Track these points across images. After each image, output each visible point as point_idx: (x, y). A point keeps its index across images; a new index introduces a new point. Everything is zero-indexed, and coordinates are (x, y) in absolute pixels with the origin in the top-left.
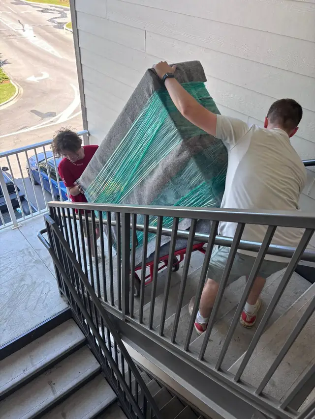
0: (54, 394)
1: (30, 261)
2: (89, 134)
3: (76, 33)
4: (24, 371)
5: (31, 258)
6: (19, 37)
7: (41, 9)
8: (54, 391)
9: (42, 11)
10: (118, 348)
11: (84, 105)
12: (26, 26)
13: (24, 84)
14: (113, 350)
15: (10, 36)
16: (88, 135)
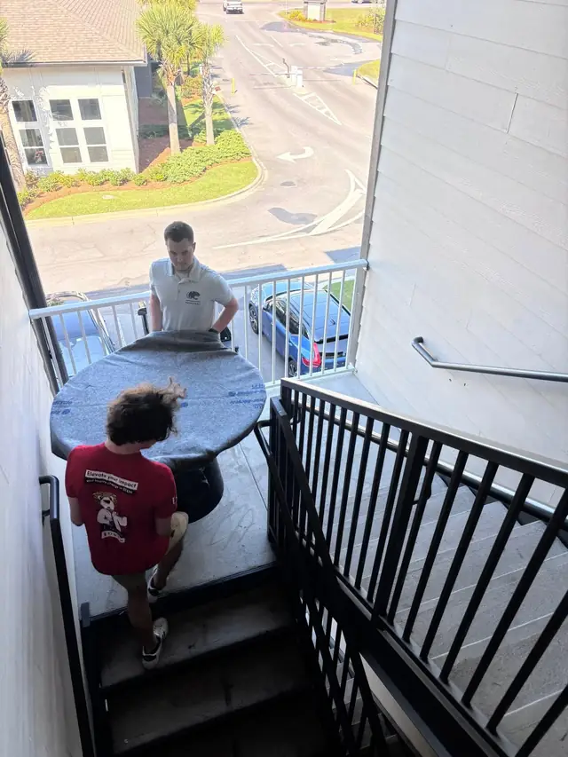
0: (227, 704)
1: (231, 466)
2: (368, 268)
3: (384, 91)
4: (190, 647)
5: (233, 460)
6: (279, 86)
7: (322, 40)
8: (228, 700)
9: (324, 44)
10: (351, 666)
11: (370, 216)
12: (294, 69)
13: (273, 164)
14: (340, 666)
15: (265, 84)
16: (365, 269)
